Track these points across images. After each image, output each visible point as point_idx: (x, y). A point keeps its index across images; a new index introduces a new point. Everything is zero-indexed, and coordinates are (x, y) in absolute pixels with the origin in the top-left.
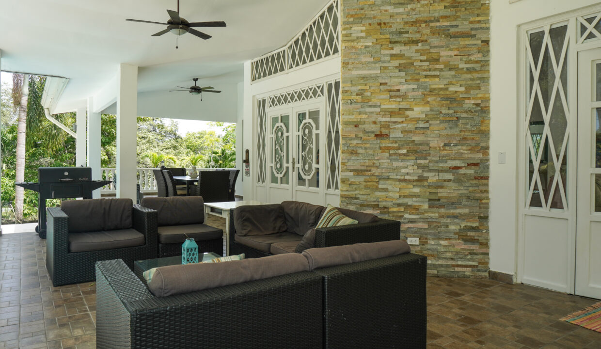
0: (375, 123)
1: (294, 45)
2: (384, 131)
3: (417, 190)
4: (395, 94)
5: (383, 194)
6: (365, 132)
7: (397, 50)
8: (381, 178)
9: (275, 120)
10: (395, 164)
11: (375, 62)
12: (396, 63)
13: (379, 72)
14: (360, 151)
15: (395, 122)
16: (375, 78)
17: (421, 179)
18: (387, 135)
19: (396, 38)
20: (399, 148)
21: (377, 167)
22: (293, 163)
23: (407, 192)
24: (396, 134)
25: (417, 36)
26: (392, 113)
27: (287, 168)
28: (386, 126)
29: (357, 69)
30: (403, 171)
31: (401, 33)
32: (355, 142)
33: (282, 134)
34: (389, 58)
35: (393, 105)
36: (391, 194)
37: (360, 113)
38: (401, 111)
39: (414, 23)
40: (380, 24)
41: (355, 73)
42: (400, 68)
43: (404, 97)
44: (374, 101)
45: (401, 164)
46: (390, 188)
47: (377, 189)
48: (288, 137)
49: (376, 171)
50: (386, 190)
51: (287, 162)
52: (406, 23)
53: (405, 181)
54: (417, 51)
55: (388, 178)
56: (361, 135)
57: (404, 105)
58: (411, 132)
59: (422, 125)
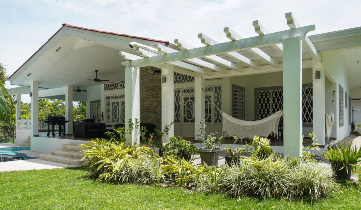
0: (146, 106)
1: (121, 82)
2: (148, 108)
3: (155, 120)
4: (150, 101)
5: (148, 121)
6: (144, 108)
7: (151, 92)
8: (148, 118)
9: (113, 103)
10: (150, 115)
11: (146, 94)
12: (151, 94)
13: (147, 96)
14: (144, 112)
15: (150, 106)
16: (147, 97)
17: (156, 118)
18: (149, 109)
19: (150, 89)
20: (151, 111)
21: (147, 115)
22: (121, 116)
23: (153, 120)
24: (151, 109)
25: (154, 89)
26: (150, 104)
27: (118, 118)
28: (149, 107)
29: (143, 95)
30: (152, 116)
31: (151, 88)
32: (142, 110)
33: (116, 108)
34: (149, 93)
35: (150, 103)
36: (150, 121)
37: (143, 104)
38: (151, 104)
39: (154, 87)
40: (147, 86)
41: (142, 96)
42: (151, 96)
43: (152, 101)
44: (146, 102)
45: (152, 115)
46: (149, 119)
47: (147, 120)
48: (118, 109)
49: (147, 116)
50: (149, 120)
51: (118, 116)
52: (153, 86)
53: (152, 118)
54: (155, 92)
55: (149, 118)
56: (144, 109)
57: (152, 103)
58: (153, 108)
59: (156, 107)
